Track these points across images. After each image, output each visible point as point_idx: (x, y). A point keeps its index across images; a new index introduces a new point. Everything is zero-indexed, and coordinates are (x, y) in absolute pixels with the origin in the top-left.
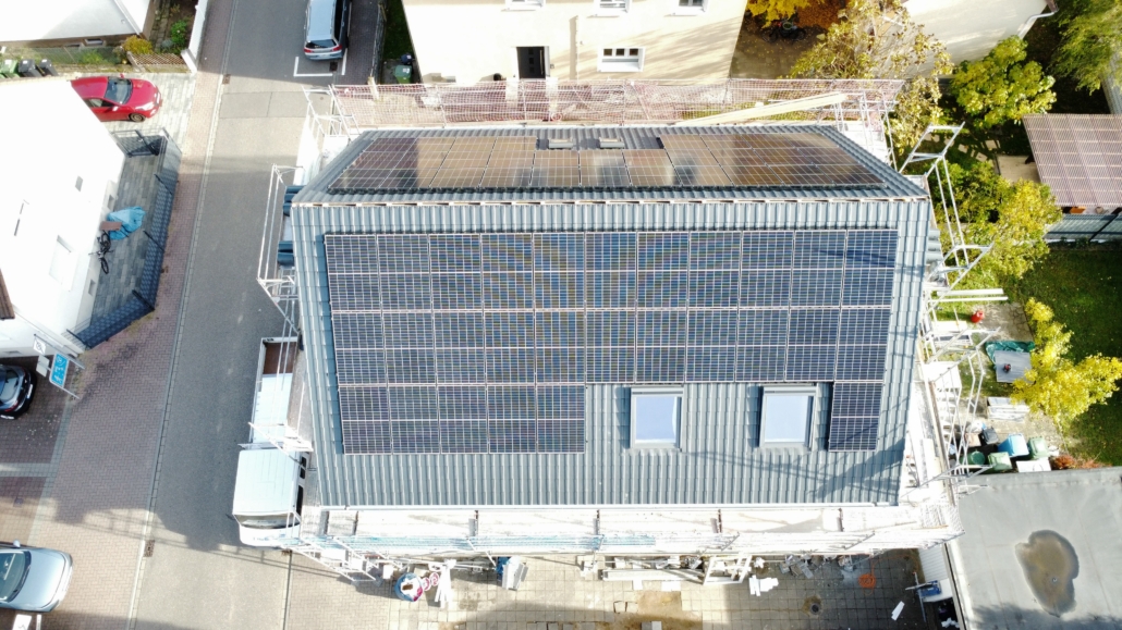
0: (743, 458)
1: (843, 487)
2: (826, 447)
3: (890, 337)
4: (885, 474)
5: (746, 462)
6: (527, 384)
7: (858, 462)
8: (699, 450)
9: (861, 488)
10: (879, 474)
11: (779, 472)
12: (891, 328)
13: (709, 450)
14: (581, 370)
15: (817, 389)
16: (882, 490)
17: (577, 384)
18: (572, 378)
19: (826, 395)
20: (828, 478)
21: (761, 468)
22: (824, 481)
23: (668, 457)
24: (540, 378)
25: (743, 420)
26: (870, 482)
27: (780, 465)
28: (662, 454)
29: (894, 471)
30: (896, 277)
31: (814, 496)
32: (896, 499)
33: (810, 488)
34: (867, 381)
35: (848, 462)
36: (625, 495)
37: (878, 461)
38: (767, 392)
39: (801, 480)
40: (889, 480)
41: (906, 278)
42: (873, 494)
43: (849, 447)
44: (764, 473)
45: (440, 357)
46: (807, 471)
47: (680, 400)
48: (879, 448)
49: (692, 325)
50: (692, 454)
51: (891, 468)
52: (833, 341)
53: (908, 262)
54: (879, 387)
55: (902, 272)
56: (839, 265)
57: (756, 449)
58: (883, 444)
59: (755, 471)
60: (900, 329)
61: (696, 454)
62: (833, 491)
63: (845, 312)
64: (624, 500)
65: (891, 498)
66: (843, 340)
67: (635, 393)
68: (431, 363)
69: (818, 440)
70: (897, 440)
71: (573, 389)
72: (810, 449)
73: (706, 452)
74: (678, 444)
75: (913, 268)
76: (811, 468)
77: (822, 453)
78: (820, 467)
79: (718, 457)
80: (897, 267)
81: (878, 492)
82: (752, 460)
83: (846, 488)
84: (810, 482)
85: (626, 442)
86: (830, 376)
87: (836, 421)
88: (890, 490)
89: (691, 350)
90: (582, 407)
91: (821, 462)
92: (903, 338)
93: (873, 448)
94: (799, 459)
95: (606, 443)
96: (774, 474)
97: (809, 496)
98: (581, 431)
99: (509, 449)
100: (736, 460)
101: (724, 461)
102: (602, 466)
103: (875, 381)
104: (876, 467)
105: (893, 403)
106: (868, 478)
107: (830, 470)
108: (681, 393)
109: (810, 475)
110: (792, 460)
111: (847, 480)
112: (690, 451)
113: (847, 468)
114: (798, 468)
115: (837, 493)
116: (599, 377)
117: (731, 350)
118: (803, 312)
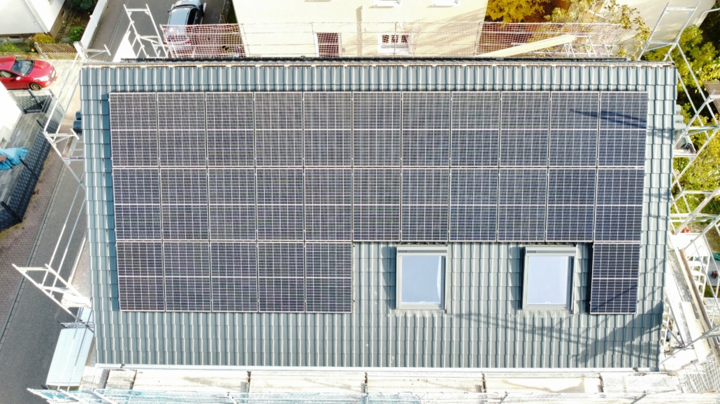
0: (506, 321)
1: (605, 352)
2: (587, 310)
3: (645, 199)
4: (645, 338)
5: (509, 325)
6: (297, 241)
7: (619, 325)
8: (464, 312)
9: (622, 352)
10: (639, 338)
11: (542, 335)
12: (645, 191)
13: (473, 311)
14: (348, 228)
15: (577, 249)
16: (644, 355)
17: (344, 241)
18: (340, 236)
19: (586, 256)
20: (590, 342)
21: (524, 331)
22: (587, 345)
23: (433, 318)
24: (309, 236)
25: (505, 281)
26: (631, 347)
27: (542, 328)
28: (427, 315)
29: (654, 334)
30: (648, 139)
31: (577, 360)
32: (657, 364)
33: (573, 352)
34: (624, 242)
35: (609, 325)
36: (391, 358)
37: (637, 325)
38: (529, 252)
39: (563, 344)
40: (649, 344)
41: (658, 140)
42: (634, 359)
43: (610, 310)
44: (528, 336)
45: (213, 213)
46: (569, 334)
47: (444, 259)
48: (638, 311)
49: (455, 183)
50: (457, 315)
51: (650, 332)
52: (591, 201)
53: (658, 125)
54: (637, 248)
55: (653, 134)
56: (594, 126)
57: (519, 311)
58: (643, 306)
59: (519, 334)
60: (654, 191)
61: (460, 316)
62: (595, 355)
63: (602, 173)
64: (390, 362)
65: (652, 364)
66: (600, 201)
67: (400, 251)
68: (204, 219)
69: (579, 302)
70: (655, 303)
71: (340, 247)
72: (571, 312)
73: (470, 314)
74: (443, 305)
75: (663, 130)
76: (573, 331)
77: (583, 316)
78: (581, 330)
79: (482, 319)
80: (648, 130)
81: (639, 357)
82: (515, 323)
83: (608, 352)
84: (573, 346)
85: (392, 303)
86: (589, 237)
87: (596, 283)
88: (650, 355)
89: (454, 210)
90: (349, 265)
91: (583, 326)
92: (657, 200)
93: (633, 310)
94: (561, 322)
95: (373, 303)
96: (537, 338)
97: (572, 361)
98: (348, 290)
99: (278, 307)
100: (500, 322)
101: (488, 323)
102: (369, 327)
103: (633, 242)
104: (636, 331)
105: (650, 265)
106: (629, 343)
107: (591, 334)
108: (445, 251)
109: (572, 338)
110: (555, 322)
111: (608, 344)
112: (454, 312)
113: (609, 331)
114: (560, 331)
115: (599, 358)
116: (366, 235)
117: (493, 209)
118: (561, 172)
